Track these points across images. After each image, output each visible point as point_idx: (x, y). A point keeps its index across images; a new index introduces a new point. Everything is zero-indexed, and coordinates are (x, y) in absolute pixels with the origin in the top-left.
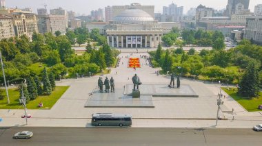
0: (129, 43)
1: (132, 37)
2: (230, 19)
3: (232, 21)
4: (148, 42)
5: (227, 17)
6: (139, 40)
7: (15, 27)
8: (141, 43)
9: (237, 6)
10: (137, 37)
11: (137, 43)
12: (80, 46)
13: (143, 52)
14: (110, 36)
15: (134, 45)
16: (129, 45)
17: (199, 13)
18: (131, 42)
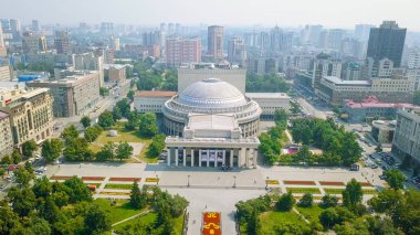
0: (204, 160)
1: (208, 151)
2: (370, 86)
3: (373, 89)
4: (236, 157)
5: (365, 82)
6: (220, 156)
7: (14, 129)
8: (223, 160)
9: (382, 63)
10: (216, 152)
11: (216, 160)
12: (121, 162)
13: (227, 188)
14: (173, 149)
15: (212, 164)
16: (204, 164)
17: (320, 67)
18: (207, 159)
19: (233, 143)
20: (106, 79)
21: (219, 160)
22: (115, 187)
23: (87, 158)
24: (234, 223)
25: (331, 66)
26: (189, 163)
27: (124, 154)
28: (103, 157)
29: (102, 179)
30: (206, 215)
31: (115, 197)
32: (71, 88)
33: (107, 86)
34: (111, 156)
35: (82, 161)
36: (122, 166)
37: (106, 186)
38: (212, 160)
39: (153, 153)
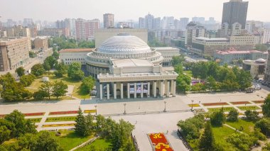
0: (132, 92)
1: (135, 84)
2: (229, 41)
3: (231, 43)
4: (158, 89)
5: (225, 39)
6: (145, 88)
8: (148, 92)
9: (234, 25)
10: (142, 84)
11: (142, 91)
12: (57, 100)
13: (159, 113)
14: (105, 84)
15: (138, 95)
16: (132, 96)
17: (191, 32)
18: (134, 91)
19: (156, 76)
20: (33, 47)
21: (145, 91)
22: (56, 119)
23: (24, 97)
24: (181, 142)
25: (197, 31)
26: (119, 97)
27: (59, 93)
28: (40, 97)
29: (42, 114)
30: (151, 136)
31: (59, 128)
32: (5, 46)
33: (34, 51)
34: (48, 95)
35: (20, 101)
36: (59, 103)
37: (47, 120)
38: (139, 91)
39: (84, 91)
